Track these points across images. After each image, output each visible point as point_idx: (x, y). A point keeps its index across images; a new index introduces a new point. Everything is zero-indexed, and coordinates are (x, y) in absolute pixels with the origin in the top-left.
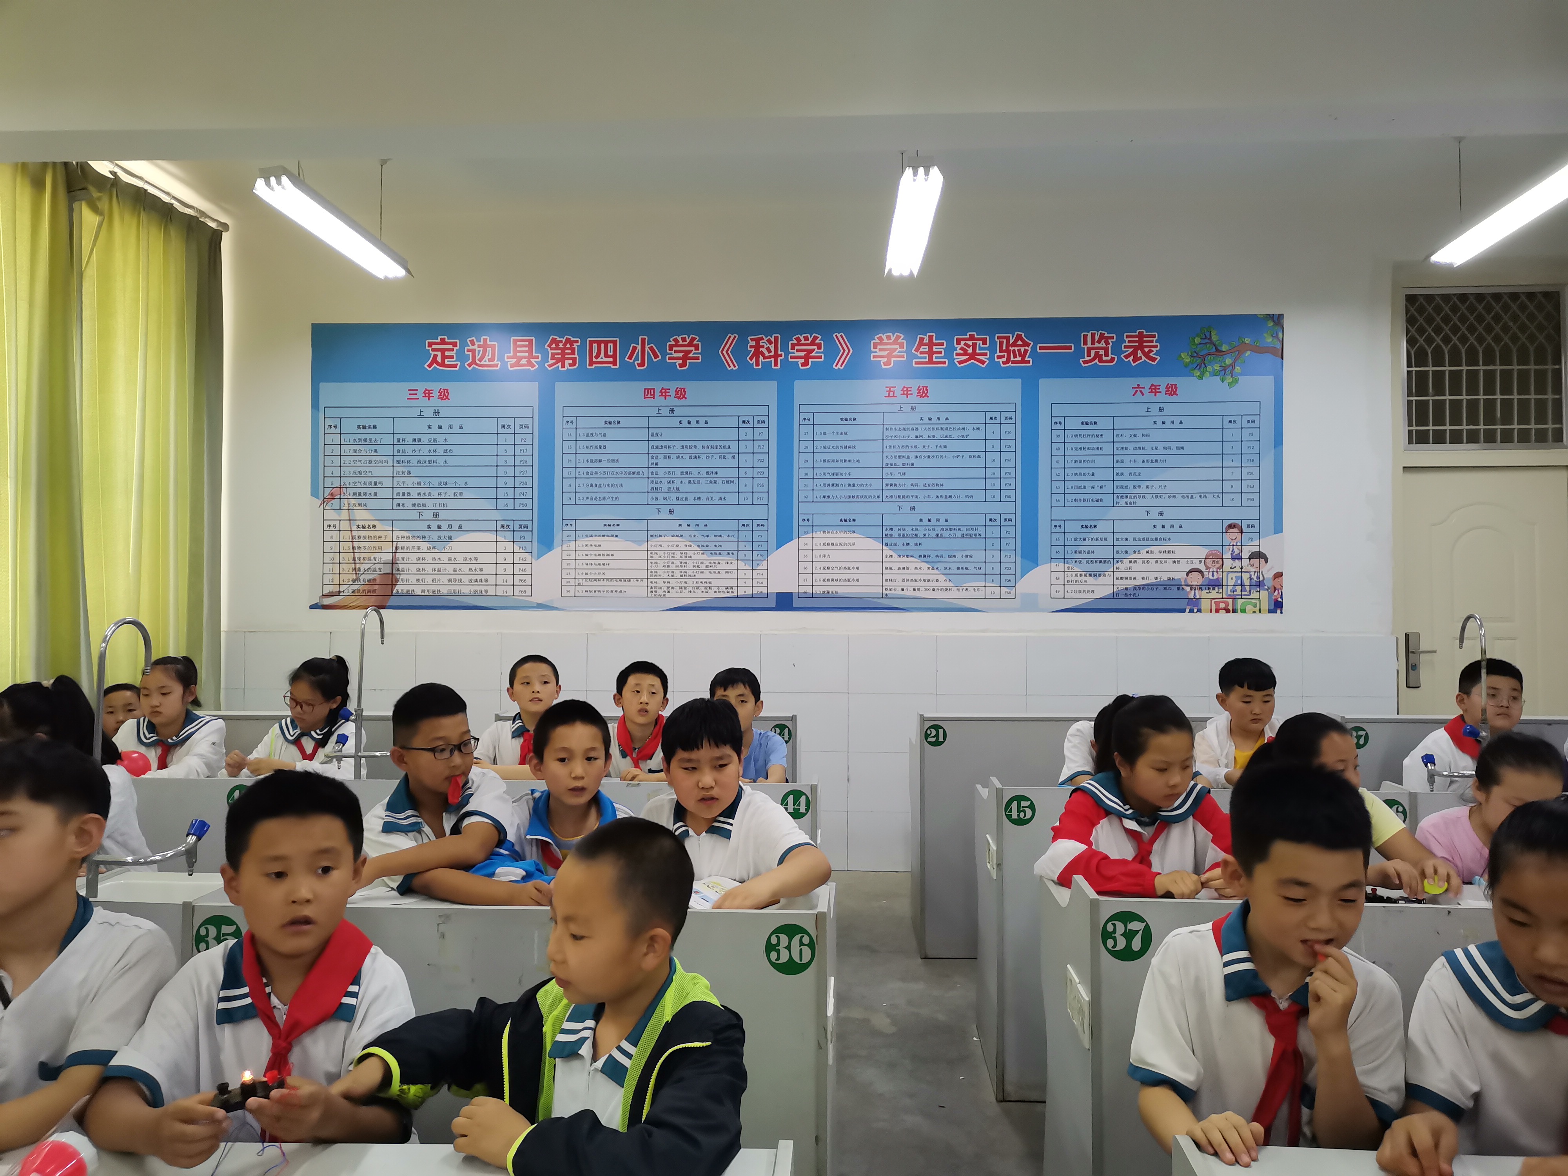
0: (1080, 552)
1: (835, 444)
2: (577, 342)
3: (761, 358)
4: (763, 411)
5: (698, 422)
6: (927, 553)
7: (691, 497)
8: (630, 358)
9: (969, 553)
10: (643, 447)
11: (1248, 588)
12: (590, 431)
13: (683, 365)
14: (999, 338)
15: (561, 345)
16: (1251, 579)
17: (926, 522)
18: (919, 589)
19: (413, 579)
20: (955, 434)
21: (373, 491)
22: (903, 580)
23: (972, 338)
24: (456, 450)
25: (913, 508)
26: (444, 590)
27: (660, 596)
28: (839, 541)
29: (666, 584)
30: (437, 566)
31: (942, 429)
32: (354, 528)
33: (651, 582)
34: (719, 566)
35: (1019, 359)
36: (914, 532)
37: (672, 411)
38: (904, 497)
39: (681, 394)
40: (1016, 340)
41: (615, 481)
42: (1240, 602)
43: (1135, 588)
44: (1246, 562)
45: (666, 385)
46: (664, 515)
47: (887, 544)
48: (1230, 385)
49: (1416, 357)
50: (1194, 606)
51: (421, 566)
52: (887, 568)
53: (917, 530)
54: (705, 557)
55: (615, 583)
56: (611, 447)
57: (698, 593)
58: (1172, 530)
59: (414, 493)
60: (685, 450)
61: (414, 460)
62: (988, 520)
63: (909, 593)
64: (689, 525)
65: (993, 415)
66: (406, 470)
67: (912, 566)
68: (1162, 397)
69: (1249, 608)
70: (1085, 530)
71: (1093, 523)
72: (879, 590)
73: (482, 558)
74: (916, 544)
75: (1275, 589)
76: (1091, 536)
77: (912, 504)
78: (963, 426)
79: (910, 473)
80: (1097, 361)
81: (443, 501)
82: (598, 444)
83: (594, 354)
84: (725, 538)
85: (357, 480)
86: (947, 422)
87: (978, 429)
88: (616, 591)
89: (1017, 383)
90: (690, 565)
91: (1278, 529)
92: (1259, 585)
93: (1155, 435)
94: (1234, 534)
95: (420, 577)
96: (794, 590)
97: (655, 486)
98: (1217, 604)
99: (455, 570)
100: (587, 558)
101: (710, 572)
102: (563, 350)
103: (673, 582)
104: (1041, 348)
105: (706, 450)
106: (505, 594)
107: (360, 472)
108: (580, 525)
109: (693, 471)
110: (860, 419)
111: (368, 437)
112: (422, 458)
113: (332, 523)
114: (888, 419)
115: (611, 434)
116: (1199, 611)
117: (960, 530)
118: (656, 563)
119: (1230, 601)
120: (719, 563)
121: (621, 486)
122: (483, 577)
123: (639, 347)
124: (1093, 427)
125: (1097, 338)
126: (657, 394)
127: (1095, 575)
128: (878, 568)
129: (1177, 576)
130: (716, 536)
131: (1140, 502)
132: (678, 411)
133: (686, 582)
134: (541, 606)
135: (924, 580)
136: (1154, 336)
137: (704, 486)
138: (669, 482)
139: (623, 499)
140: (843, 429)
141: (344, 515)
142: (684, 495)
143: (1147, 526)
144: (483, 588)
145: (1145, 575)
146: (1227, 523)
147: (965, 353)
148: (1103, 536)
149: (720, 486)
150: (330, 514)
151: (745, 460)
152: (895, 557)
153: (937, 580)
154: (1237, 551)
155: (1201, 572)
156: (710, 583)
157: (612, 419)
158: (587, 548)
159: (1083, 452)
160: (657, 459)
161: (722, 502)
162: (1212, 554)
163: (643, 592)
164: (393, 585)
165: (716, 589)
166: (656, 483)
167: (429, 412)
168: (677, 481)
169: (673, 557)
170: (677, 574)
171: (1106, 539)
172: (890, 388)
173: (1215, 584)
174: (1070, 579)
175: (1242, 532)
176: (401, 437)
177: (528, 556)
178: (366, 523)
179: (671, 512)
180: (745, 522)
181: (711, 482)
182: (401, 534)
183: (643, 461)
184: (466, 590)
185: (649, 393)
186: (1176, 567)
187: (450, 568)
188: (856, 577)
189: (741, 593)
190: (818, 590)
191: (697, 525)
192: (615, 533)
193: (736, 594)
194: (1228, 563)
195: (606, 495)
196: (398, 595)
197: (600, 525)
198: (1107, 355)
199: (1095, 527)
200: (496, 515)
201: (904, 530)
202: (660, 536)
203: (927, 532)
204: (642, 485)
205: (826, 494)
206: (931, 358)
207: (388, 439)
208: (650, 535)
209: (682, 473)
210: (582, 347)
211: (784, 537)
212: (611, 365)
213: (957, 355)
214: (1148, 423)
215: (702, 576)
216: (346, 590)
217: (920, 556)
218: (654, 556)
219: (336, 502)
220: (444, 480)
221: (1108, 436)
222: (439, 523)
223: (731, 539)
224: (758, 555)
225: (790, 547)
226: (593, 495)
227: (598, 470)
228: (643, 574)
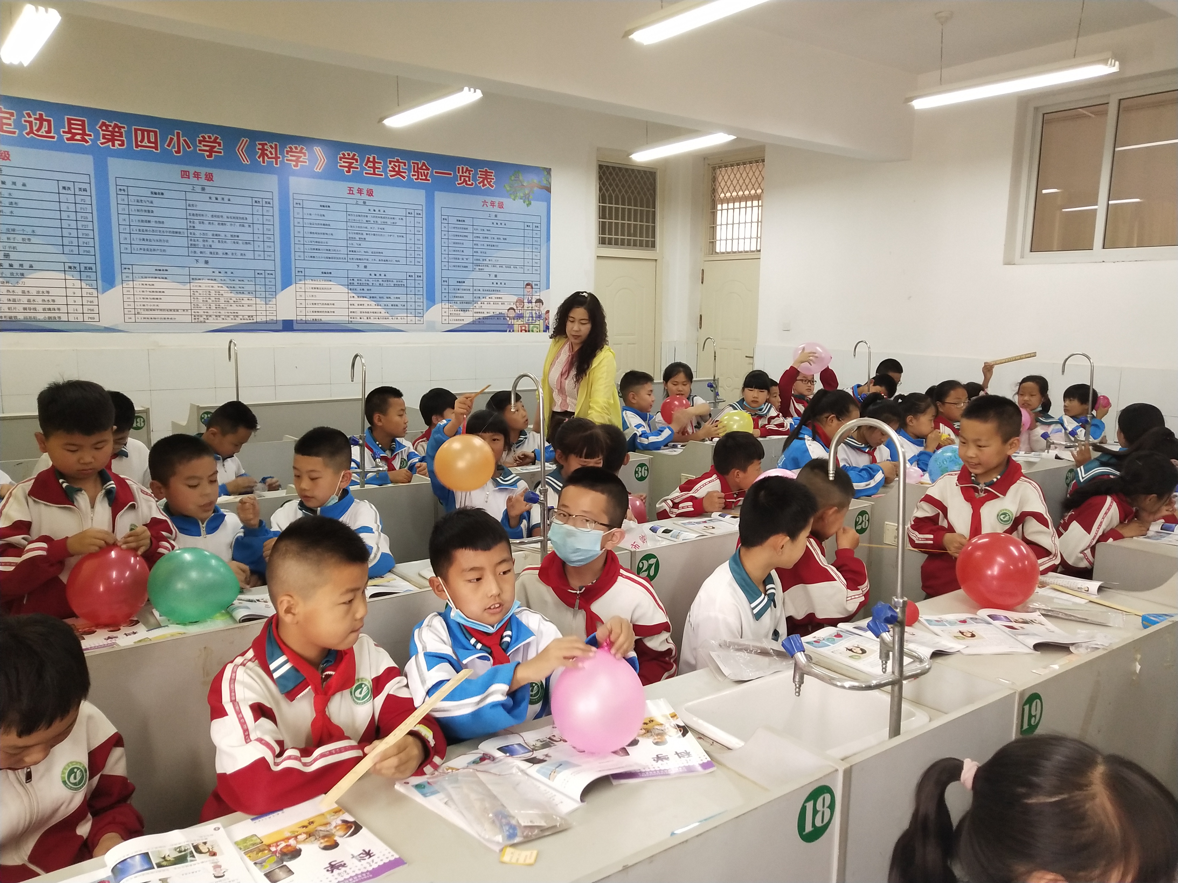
0: (457, 297)
1: (318, 222)
2: (124, 128)
3: (266, 157)
4: (269, 195)
5: (223, 199)
6: (374, 295)
7: (220, 252)
8: (169, 146)
9: (398, 296)
10: (183, 214)
11: (534, 318)
12: (139, 198)
13: (210, 156)
14: (413, 163)
15: (110, 129)
16: (536, 313)
17: (373, 276)
18: (370, 318)
20: (389, 221)
22: (361, 312)
23: (398, 161)
24: (22, 204)
25: (365, 267)
26: (20, 317)
27: (201, 322)
28: (321, 286)
29: (206, 314)
30: (11, 298)
31: (381, 217)
33: (195, 312)
34: (243, 302)
35: (424, 178)
36: (367, 282)
37: (203, 189)
38: (360, 259)
39: (209, 177)
40: (422, 166)
41: (162, 238)
42: (531, 326)
43: (483, 318)
44: (534, 304)
45: (198, 169)
46: (202, 264)
47: (351, 289)
48: (528, 205)
49: (602, 198)
50: (510, 328)
52: (351, 305)
53: (368, 280)
54: (232, 295)
55: (166, 313)
56: (157, 212)
57: (229, 320)
58: (501, 286)
60: (214, 219)
62: (408, 276)
63: (365, 320)
64: (220, 272)
65: (410, 211)
67: (366, 303)
68: (496, 209)
69: (535, 329)
70: (459, 284)
71: (463, 280)
72: (347, 318)
73: (52, 292)
74: (368, 290)
75: (546, 319)
76: (462, 287)
77: (366, 264)
78: (393, 217)
79: (364, 245)
80: (464, 184)
81: (12, 245)
82: (147, 208)
83: (139, 139)
84: (246, 282)
86: (384, 213)
87: (402, 219)
88: (168, 318)
89: (423, 193)
90: (222, 300)
91: (548, 287)
92: (539, 317)
93: (494, 231)
94: (529, 288)
96: (294, 318)
97: (193, 243)
98: (521, 328)
99: (29, 301)
100: (143, 294)
101: (237, 306)
102: (113, 132)
103: (210, 312)
104: (436, 173)
105: (230, 220)
106: (76, 320)
108: (136, 269)
109: (222, 234)
110: (333, 206)
114: (350, 208)
115: (157, 202)
116: (513, 331)
117: (392, 281)
118: (197, 298)
119: (527, 325)
120: (243, 299)
121: (168, 241)
122: (56, 307)
123: (175, 138)
124: (463, 223)
125: (464, 170)
126: (191, 175)
127: (464, 311)
128: (345, 304)
129: (504, 312)
130: (239, 281)
131: (486, 269)
132: (208, 190)
133: (220, 313)
135: (373, 313)
136: (492, 173)
137: (229, 245)
138: (204, 241)
139: (169, 251)
140: (323, 212)
142: (215, 251)
143: (488, 283)
144: (56, 315)
145: (488, 311)
146: (526, 283)
147: (394, 171)
148: (468, 288)
149: (241, 246)
151: (259, 229)
152: (356, 298)
153: (380, 313)
154: (530, 299)
155: (514, 309)
156: (237, 313)
157: (157, 191)
158: (143, 287)
159: (458, 238)
160: (194, 223)
161: (243, 257)
162: (519, 300)
163: (188, 319)
165: (241, 317)
166: (194, 241)
168: (210, 240)
169: (210, 294)
170: (213, 306)
171: (469, 290)
172: (350, 188)
173: (520, 317)
174: (451, 312)
175: (532, 288)
177: (95, 292)
179: (207, 262)
180: (260, 272)
181: (234, 242)
183: (183, 224)
184: (39, 316)
185: (185, 174)
186: (503, 307)
187: (24, 299)
188: (332, 310)
189: (259, 320)
190: (309, 318)
191: (226, 272)
192: (164, 276)
193: (255, 321)
194: (526, 305)
195: (156, 248)
197: (152, 270)
198: (469, 181)
199: (464, 282)
200: (63, 258)
201: (361, 280)
202: (200, 279)
203: (374, 282)
204: (182, 241)
205: (312, 255)
206: (374, 171)
208: (192, 279)
209: (213, 235)
210: (129, 132)
211: (286, 283)
212: (154, 150)
213: (390, 171)
214: (489, 223)
215: (231, 308)
217: (370, 297)
218: (195, 293)
220: (12, 227)
221: (470, 229)
222: (10, 262)
223: (251, 283)
224: (270, 294)
225: (291, 289)
226: (146, 247)
227: (148, 229)
228: (188, 306)
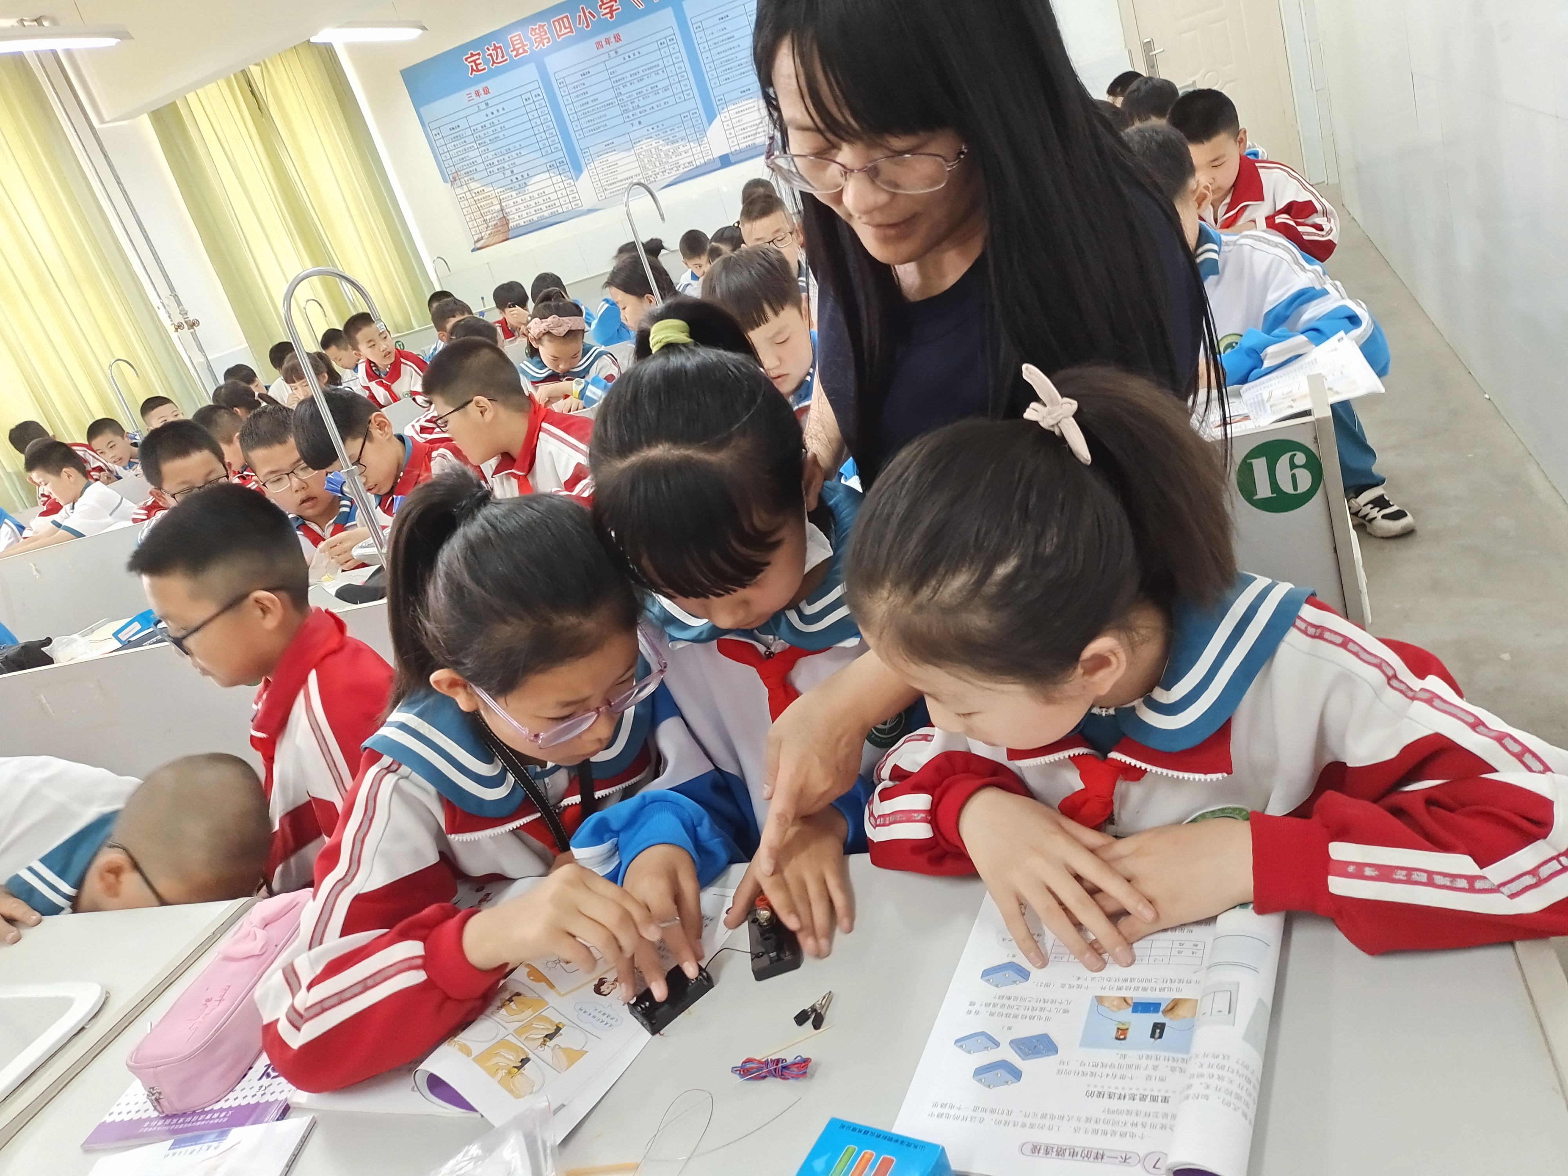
1: (721, 38)
2: (545, 24)
4: (670, 31)
5: (634, 54)
7: (647, 108)
8: (580, 24)
10: (608, 84)
12: (575, 84)
13: (612, 17)
19: (516, 216)
21: (474, 168)
24: (507, 125)
26: (535, 218)
28: (745, 107)
29: (654, 173)
30: (525, 204)
32: (474, 195)
33: (645, 175)
34: (680, 150)
37: (616, 52)
39: (617, 38)
41: (601, 114)
45: (607, 35)
46: (637, 126)
51: (517, 207)
54: (669, 147)
56: (590, 91)
57: (674, 173)
59: (495, 161)
60: (634, 77)
61: (487, 140)
64: (653, 129)
66: (485, 148)
73: (547, 191)
81: (512, 162)
82: (582, 91)
83: (558, 30)
84: (677, 130)
85: (463, 164)
90: (663, 155)
95: (520, 214)
96: (728, 151)
97: (624, 108)
99: (536, 203)
100: (605, 170)
101: (676, 156)
102: (540, 32)
103: (657, 170)
105: (645, 73)
106: (568, 210)
107: (463, 159)
108: (592, 150)
109: (644, 90)
110: (731, 14)
111: (457, 134)
112: (491, 138)
113: (461, 196)
115: (587, 82)
118: (643, 160)
120: (679, 148)
121: (605, 116)
122: (552, 203)
123: (582, 13)
126: (604, 43)
130: (671, 130)
132: (620, 51)
133: (664, 167)
134: (591, 211)
137: (653, 98)
138: (632, 103)
139: (610, 124)
140: (722, 25)
141: (465, 188)
142: (643, 109)
144: (555, 210)
149: (662, 95)
150: (459, 191)
151: (671, 71)
156: (678, 163)
157: (585, 71)
158: (602, 164)
160: (619, 89)
161: (667, 105)
164: (507, 224)
165: (683, 166)
166: (625, 106)
167: (483, 106)
168: (636, 100)
169: (652, 153)
170: (658, 164)
176: (475, 128)
177: (571, 181)
178: (479, 190)
179: (640, 123)
180: (685, 115)
181: (656, 94)
182: (499, 190)
183: (611, 94)
184: (546, 214)
185: (599, 45)
187: (532, 203)
189: (698, 164)
190: (742, 146)
191: (658, 127)
192: (613, 149)
193: (695, 166)
195: (600, 125)
196: (512, 229)
197: (603, 147)
200: (544, 160)
202: (639, 141)
204: (616, 110)
205: (725, 77)
207: (468, 132)
208: (634, 143)
209: (637, 94)
210: (549, 27)
211: (711, 116)
212: (572, 34)
215: (672, 160)
216: (485, 234)
218: (640, 156)
219: (458, 181)
220: (507, 147)
222: (516, 176)
223: (680, 129)
224: (700, 134)
225: (717, 122)
226: (592, 128)
227: (589, 110)
228: (638, 171)
